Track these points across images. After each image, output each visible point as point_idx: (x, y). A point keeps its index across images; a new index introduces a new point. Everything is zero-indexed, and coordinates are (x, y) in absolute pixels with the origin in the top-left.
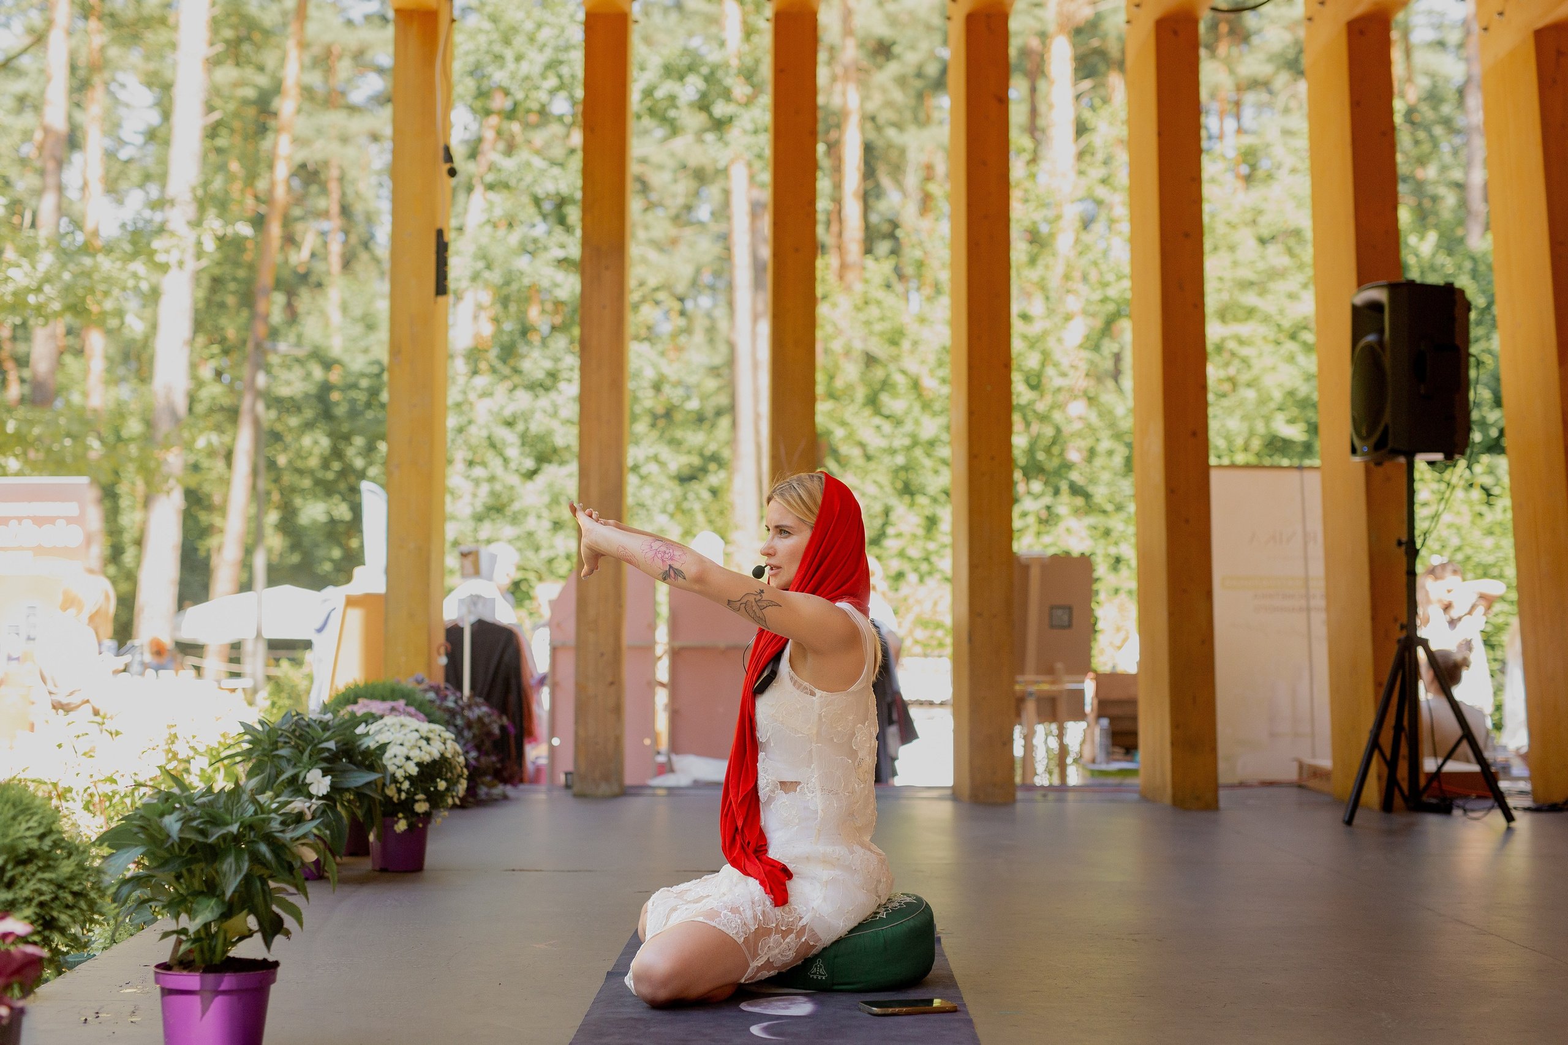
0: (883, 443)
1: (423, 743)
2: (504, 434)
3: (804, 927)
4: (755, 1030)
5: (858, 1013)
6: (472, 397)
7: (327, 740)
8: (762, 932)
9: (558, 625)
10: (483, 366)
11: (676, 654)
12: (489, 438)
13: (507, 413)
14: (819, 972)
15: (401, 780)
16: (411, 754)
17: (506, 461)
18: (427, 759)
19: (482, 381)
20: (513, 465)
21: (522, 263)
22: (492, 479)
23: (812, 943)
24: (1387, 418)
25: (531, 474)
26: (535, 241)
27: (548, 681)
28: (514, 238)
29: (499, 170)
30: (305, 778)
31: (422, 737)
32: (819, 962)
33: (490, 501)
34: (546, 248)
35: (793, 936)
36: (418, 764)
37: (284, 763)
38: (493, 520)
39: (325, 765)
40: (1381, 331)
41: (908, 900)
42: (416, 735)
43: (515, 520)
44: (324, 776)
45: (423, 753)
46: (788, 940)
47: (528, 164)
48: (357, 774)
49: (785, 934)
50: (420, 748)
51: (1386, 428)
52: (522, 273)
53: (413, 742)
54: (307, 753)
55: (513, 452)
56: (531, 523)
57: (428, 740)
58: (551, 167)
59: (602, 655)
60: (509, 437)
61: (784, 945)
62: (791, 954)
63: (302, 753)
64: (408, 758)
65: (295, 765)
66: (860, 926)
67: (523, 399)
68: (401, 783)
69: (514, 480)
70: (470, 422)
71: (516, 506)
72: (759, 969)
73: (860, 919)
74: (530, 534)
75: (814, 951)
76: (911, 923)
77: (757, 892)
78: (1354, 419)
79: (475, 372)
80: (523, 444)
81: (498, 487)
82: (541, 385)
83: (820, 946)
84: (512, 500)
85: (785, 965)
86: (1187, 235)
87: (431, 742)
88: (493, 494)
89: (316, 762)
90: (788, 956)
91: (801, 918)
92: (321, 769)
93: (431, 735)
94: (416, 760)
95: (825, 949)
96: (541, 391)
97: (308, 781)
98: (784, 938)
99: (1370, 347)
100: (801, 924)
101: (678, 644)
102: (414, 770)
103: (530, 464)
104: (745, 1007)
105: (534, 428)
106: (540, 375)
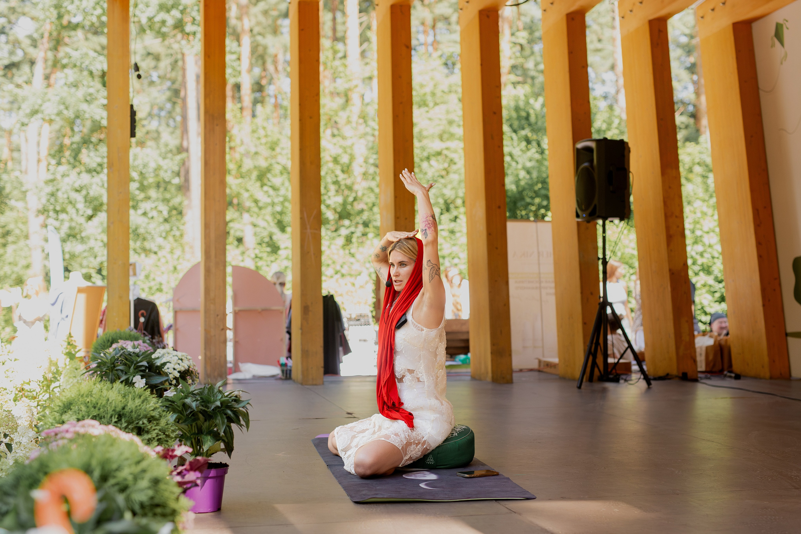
0: (269, 200)
1: (180, 362)
2: (74, 196)
3: (425, 441)
4: (422, 485)
5: (458, 477)
6: (58, 177)
7: (141, 361)
8: (408, 444)
9: (178, 300)
10: (63, 160)
11: (236, 314)
12: (68, 198)
13: (77, 185)
14: (431, 461)
15: (172, 379)
16: (176, 367)
17: (77, 210)
18: (183, 369)
19: (63, 168)
20: (81, 213)
21: (84, 106)
22: (71, 220)
23: (428, 448)
24: (596, 201)
25: (90, 218)
26: (90, 95)
27: (173, 328)
28: (80, 93)
29: (70, 57)
30: (132, 380)
31: (179, 359)
32: (431, 456)
33: (68, 232)
34: (96, 99)
35: (420, 445)
36: (179, 372)
37: (120, 373)
38: (71, 241)
39: (142, 373)
40: (591, 161)
41: (464, 427)
42: (177, 358)
43: (83, 240)
44: (142, 378)
45: (181, 366)
46: (418, 447)
47: (86, 54)
48: (157, 377)
49: (417, 444)
50: (179, 364)
51: (595, 206)
52: (85, 112)
53: (175, 361)
54: (132, 367)
55: (81, 206)
56: (92, 243)
57: (182, 360)
58: (99, 56)
59: (218, 315)
60: (79, 198)
61: (417, 450)
62: (420, 453)
63: (130, 367)
64: (174, 369)
65: (126, 373)
66: (447, 440)
67: (85, 178)
68: (171, 381)
69: (82, 220)
70: (58, 190)
71: (83, 234)
72: (407, 460)
73: (446, 436)
74: (91, 249)
75: (429, 452)
76: (468, 438)
77: (405, 427)
78: (578, 201)
79: (59, 163)
80: (86, 201)
81: (73, 224)
82: (95, 171)
83: (431, 449)
84: (81, 232)
85: (416, 458)
87: (183, 361)
88: (71, 228)
89: (137, 372)
90: (418, 454)
91: (423, 437)
92: (141, 375)
93: (183, 358)
94: (178, 370)
95: (433, 450)
96: (94, 174)
97: (134, 381)
98: (417, 446)
99: (586, 169)
100: (423, 440)
101: (237, 309)
102: (178, 375)
103: (90, 212)
104: (404, 476)
105: (92, 193)
106: (94, 165)
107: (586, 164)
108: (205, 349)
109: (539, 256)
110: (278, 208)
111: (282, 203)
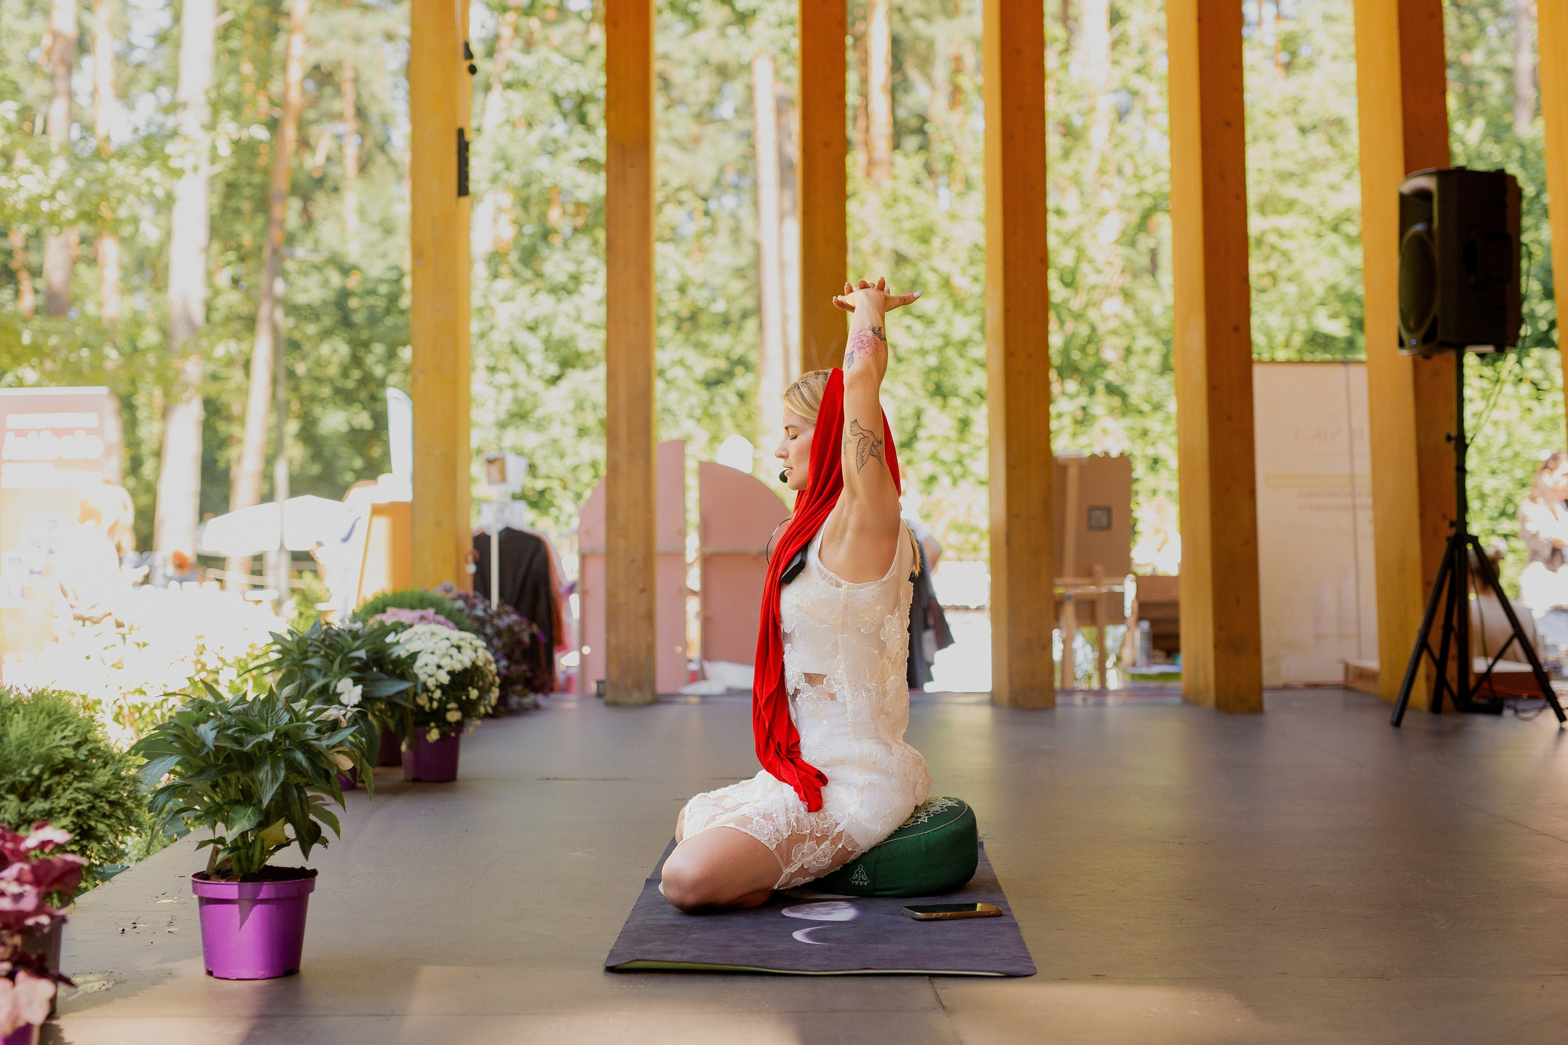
0: (914, 344)
1: (454, 651)
2: (526, 339)
3: (840, 834)
4: (798, 935)
5: (901, 918)
6: (493, 301)
7: (358, 649)
8: (796, 839)
9: (587, 532)
10: (504, 269)
11: (707, 560)
12: (511, 343)
13: (529, 318)
14: (860, 878)
15: (433, 688)
16: (442, 663)
17: (529, 366)
18: (458, 667)
19: (503, 285)
20: (536, 371)
21: (542, 163)
22: (515, 386)
23: (850, 849)
24: (1436, 310)
25: (555, 380)
26: (555, 141)
27: (578, 588)
28: (534, 138)
29: (517, 68)
30: (336, 687)
31: (452, 646)
32: (860, 868)
33: (514, 408)
34: (566, 148)
35: (828, 842)
36: (449, 673)
37: (314, 673)
38: (517, 427)
39: (355, 674)
40: (1430, 221)
41: (950, 804)
42: (447, 643)
43: (540, 426)
44: (355, 685)
45: (454, 662)
46: (823, 846)
47: (547, 62)
48: (389, 683)
49: (820, 841)
50: (451, 656)
51: (1435, 319)
52: (542, 174)
53: (444, 651)
54: (337, 662)
55: (536, 357)
56: (555, 430)
57: (459, 648)
58: (571, 64)
59: (633, 561)
60: (532, 343)
61: (819, 852)
62: (827, 861)
63: (332, 662)
64: (439, 667)
65: (325, 675)
67: (546, 303)
68: (433, 692)
69: (538, 386)
70: (492, 327)
71: (539, 413)
72: (793, 876)
73: (897, 823)
74: (555, 441)
75: (853, 857)
76: (953, 828)
77: (792, 799)
78: (1402, 311)
79: (495, 276)
80: (547, 349)
81: (521, 394)
82: (563, 289)
83: (859, 852)
84: (535, 407)
85: (821, 871)
86: (1228, 124)
87: (462, 650)
88: (516, 400)
89: (347, 672)
90: (824, 863)
91: (837, 824)
92: (353, 678)
93: (462, 643)
94: (448, 668)
95: (864, 854)
96: (564, 295)
97: (338, 690)
98: (818, 844)
99: (1418, 237)
100: (837, 830)
101: (709, 550)
102: (445, 679)
103: (553, 369)
104: (786, 912)
105: (558, 332)
106: (562, 278)
107: (1419, 228)
108: (608, 630)
109: (1351, 440)
110: (932, 360)
111: (940, 350)
